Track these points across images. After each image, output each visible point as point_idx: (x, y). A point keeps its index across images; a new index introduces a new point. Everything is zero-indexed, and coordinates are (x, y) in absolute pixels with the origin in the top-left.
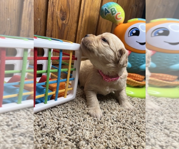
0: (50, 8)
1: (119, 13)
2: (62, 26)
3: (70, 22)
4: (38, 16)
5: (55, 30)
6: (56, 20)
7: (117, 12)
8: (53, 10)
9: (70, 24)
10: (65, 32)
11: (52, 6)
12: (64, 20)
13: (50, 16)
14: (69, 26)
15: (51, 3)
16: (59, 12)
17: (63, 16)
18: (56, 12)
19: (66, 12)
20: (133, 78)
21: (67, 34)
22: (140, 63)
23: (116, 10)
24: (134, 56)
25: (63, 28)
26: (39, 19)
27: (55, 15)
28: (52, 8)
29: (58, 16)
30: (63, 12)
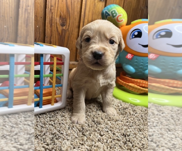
0: (48, 15)
1: (121, 15)
2: (62, 32)
3: (71, 28)
4: (36, 24)
5: (54, 36)
6: (56, 27)
7: (118, 14)
8: (52, 17)
9: (71, 29)
10: (66, 38)
11: (50, 13)
12: (64, 25)
13: (49, 23)
14: (70, 31)
15: (49, 10)
16: (58, 19)
17: (63, 23)
18: (55, 19)
19: (65, 18)
20: (138, 84)
21: (68, 39)
22: (145, 68)
23: (116, 12)
24: (137, 60)
25: (63, 34)
26: (37, 26)
27: (54, 22)
28: (50, 15)
29: (58, 22)
30: (63, 18)
